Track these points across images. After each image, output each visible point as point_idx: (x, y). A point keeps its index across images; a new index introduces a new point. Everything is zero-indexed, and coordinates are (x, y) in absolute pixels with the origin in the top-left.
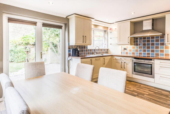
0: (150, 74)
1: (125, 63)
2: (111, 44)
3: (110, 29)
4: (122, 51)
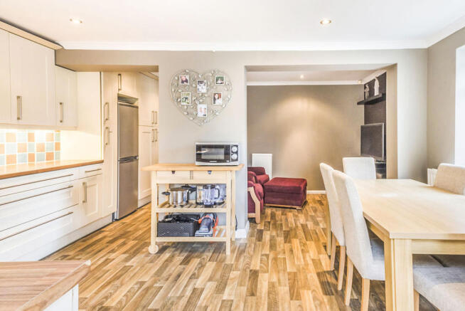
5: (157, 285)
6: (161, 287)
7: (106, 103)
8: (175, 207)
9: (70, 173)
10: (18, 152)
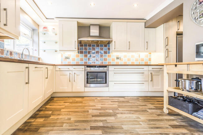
0: (105, 83)
1: (75, 74)
2: (45, 51)
3: (44, 28)
4: (62, 60)
5: (141, 123)
6: (141, 125)
7: (167, 38)
8: (183, 90)
9: (143, 68)
10: (136, 61)
